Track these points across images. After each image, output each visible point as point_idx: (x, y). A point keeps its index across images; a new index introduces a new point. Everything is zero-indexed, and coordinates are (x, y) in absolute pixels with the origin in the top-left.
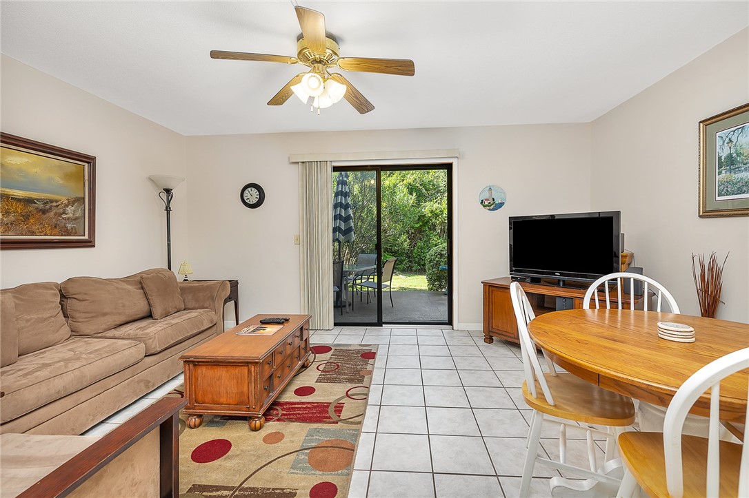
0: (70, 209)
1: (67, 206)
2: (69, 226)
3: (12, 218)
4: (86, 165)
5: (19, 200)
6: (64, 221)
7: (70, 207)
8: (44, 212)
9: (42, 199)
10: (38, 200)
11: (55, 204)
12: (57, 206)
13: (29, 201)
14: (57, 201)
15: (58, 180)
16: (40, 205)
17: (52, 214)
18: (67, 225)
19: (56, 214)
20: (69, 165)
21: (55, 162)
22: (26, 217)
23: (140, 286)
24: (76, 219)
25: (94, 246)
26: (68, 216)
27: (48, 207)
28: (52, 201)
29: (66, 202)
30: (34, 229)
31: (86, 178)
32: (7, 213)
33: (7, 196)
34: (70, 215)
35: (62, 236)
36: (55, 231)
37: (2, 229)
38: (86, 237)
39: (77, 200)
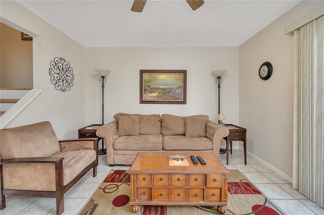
0: (177, 90)
2: (177, 96)
3: (161, 94)
4: (183, 74)
5: (162, 89)
6: (175, 95)
8: (169, 92)
9: (169, 88)
10: (167, 88)
11: (173, 89)
13: (164, 89)
15: (174, 81)
16: (168, 90)
17: (171, 93)
19: (173, 92)
20: (177, 76)
21: (172, 75)
22: (165, 94)
23: (184, 121)
24: (180, 94)
25: (186, 104)
27: (170, 90)
28: (172, 89)
29: (176, 88)
30: (167, 97)
31: (183, 79)
32: (160, 93)
33: (160, 88)
34: (177, 93)
35: (175, 100)
36: (173, 98)
37: (158, 98)
38: (183, 100)
39: (180, 87)
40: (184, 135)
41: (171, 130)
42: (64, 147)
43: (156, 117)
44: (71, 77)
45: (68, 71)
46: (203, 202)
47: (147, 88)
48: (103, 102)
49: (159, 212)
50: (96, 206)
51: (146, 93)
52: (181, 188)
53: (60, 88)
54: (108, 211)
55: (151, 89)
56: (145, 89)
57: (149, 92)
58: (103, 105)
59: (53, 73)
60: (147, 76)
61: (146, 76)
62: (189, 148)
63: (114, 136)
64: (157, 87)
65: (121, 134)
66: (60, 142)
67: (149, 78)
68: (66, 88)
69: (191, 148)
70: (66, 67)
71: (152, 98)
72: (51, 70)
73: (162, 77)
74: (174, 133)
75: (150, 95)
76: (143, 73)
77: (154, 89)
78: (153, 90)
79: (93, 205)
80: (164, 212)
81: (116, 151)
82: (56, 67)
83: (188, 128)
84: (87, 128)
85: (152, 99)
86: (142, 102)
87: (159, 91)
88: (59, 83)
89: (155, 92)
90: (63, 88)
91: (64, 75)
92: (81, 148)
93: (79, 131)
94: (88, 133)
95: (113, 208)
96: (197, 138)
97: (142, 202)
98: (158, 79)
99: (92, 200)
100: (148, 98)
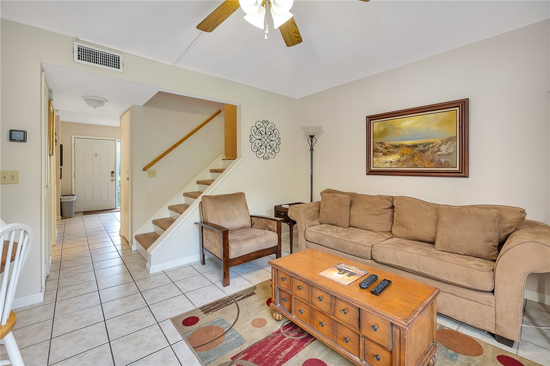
0: (443, 148)
1: (441, 145)
2: (443, 160)
3: (405, 158)
4: (457, 108)
5: (408, 146)
6: (438, 157)
7: (443, 146)
8: (423, 152)
9: (422, 144)
10: (419, 145)
11: (431, 145)
12: (433, 146)
13: (415, 146)
14: (433, 144)
15: (434, 128)
16: (421, 148)
17: (429, 153)
18: (441, 160)
19: (432, 152)
21: (431, 116)
22: (413, 156)
24: (449, 154)
25: (467, 176)
26: (442, 153)
27: (426, 148)
28: (429, 144)
29: (440, 142)
30: (417, 163)
31: (458, 120)
32: (403, 155)
33: (403, 145)
34: (445, 152)
35: (437, 168)
36: (431, 164)
37: (400, 164)
38: (458, 169)
39: (450, 139)
40: (433, 243)
41: (407, 229)
42: (254, 223)
43: (384, 200)
44: (277, 141)
45: (273, 134)
46: (358, 359)
47: (378, 148)
48: (312, 172)
49: (302, 337)
50: (254, 294)
51: (377, 157)
52: (325, 315)
53: (262, 155)
54: (258, 304)
55: (386, 148)
56: (375, 149)
57: (381, 154)
58: (312, 176)
59: (254, 139)
60: (379, 126)
61: (376, 126)
62: (422, 271)
63: (307, 221)
64: (398, 144)
65: (322, 221)
66: (251, 216)
67: (381, 129)
68: (270, 155)
69: (428, 273)
70: (270, 130)
71: (388, 165)
72: (251, 136)
73: (407, 123)
74: (413, 234)
75: (384, 159)
76: (372, 122)
77: (391, 148)
78: (390, 150)
79: (252, 292)
80: (307, 342)
81: (308, 242)
82: (257, 132)
83: (441, 230)
84: (283, 206)
85: (387, 167)
86: (370, 172)
87: (400, 150)
88: (261, 150)
89: (394, 153)
90: (266, 155)
91: (268, 140)
92: (267, 227)
93: (276, 207)
94: (283, 212)
95: (263, 305)
96: (465, 257)
97: (282, 310)
98: (400, 129)
99: (255, 288)
100: (381, 165)
